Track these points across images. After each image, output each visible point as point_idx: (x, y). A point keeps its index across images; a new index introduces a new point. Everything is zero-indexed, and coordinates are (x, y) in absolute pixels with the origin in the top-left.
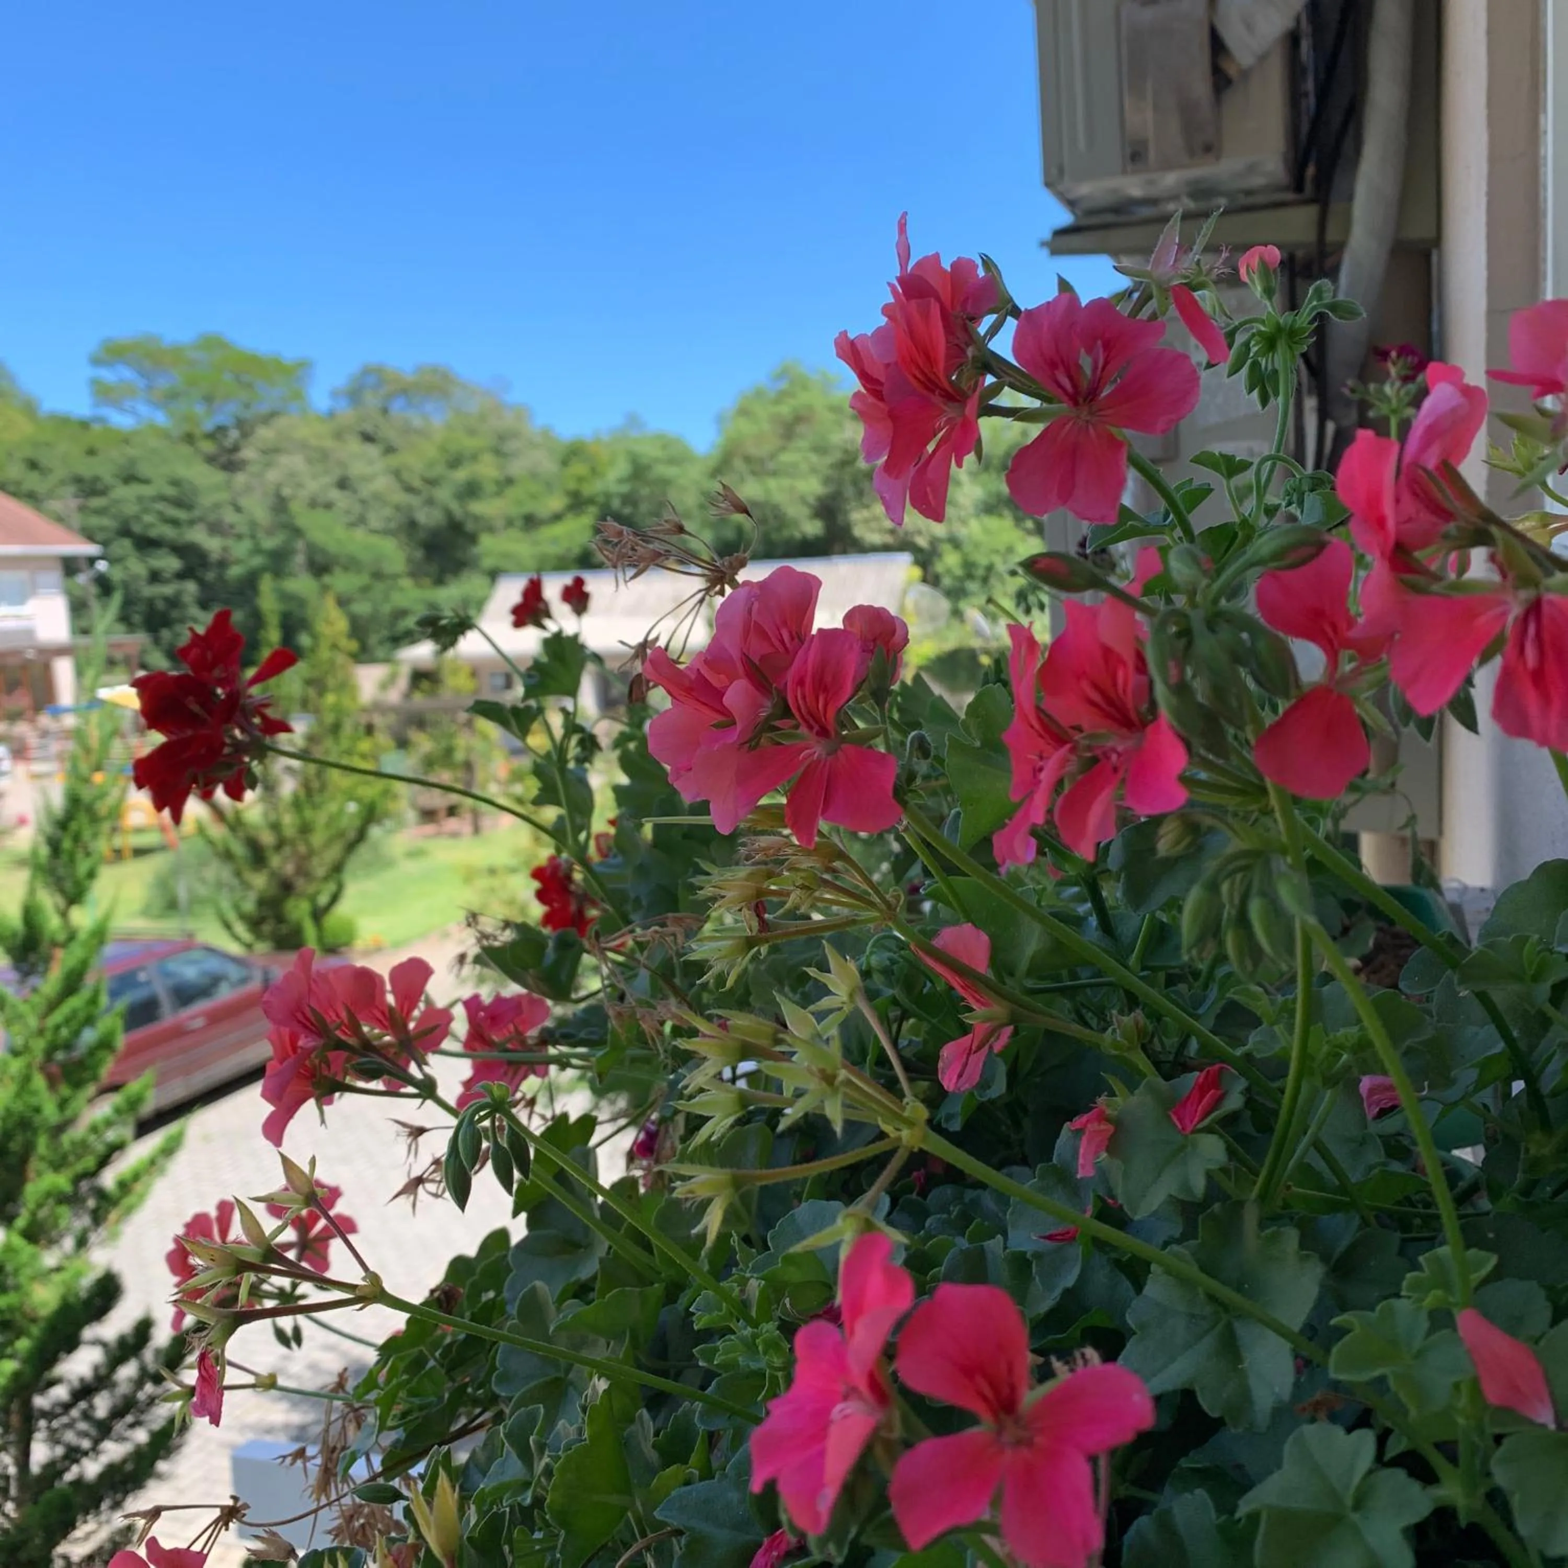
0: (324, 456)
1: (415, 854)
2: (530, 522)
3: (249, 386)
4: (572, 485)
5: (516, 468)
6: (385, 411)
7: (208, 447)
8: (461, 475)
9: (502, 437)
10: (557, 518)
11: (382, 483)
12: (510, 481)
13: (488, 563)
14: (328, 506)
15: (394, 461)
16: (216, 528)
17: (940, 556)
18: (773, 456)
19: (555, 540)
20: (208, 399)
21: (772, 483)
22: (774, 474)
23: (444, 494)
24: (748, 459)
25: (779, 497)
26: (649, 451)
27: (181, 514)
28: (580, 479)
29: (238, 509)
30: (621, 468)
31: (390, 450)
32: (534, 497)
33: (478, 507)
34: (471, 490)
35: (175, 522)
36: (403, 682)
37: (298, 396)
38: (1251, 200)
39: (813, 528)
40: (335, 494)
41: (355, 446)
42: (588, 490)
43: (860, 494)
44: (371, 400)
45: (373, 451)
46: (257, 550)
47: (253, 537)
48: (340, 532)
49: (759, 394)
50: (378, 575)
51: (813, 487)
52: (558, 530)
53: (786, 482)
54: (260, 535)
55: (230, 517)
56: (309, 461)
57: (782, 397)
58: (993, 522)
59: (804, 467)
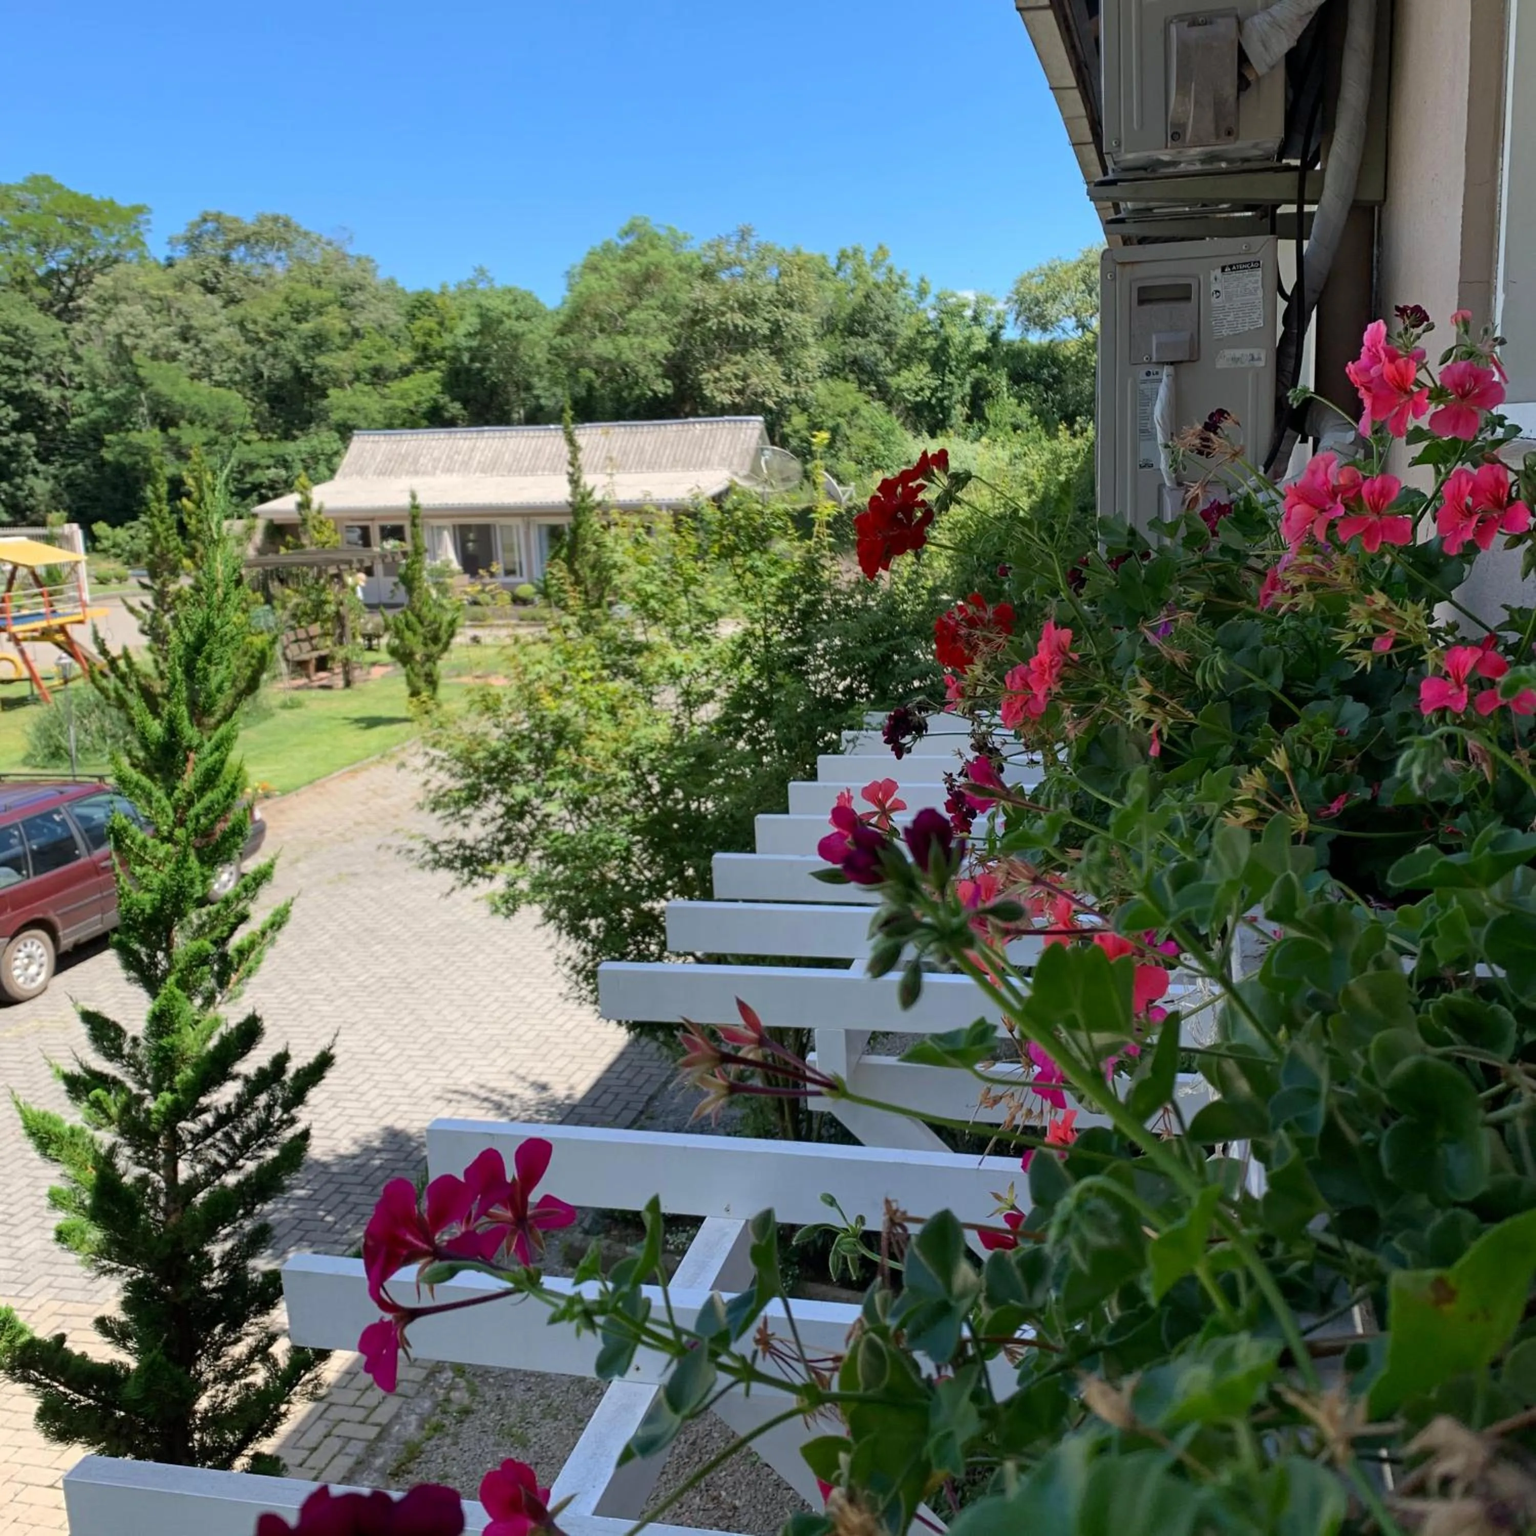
0: (166, 306)
1: (290, 705)
2: (378, 376)
3: (84, 232)
4: (420, 339)
5: (362, 321)
6: (226, 260)
7: (41, 293)
8: (306, 327)
9: (349, 288)
10: (406, 372)
11: (227, 335)
12: (356, 334)
13: (335, 417)
14: (173, 357)
15: (237, 312)
16: (54, 378)
17: (788, 419)
18: (622, 314)
19: (403, 396)
20: (41, 245)
21: (623, 341)
22: (625, 332)
23: (290, 346)
24: (597, 317)
25: (628, 356)
26: (498, 305)
27: (18, 364)
28: (429, 334)
29: (78, 359)
30: (471, 322)
31: (232, 301)
32: (381, 351)
33: (323, 360)
34: (318, 342)
35: (12, 372)
36: (258, 537)
37: (137, 243)
38: (1247, 166)
39: (663, 387)
40: (177, 345)
41: (196, 295)
42: (437, 344)
43: (709, 354)
44: (212, 250)
45: (216, 301)
46: (100, 401)
47: (93, 388)
48: (184, 383)
49: (607, 249)
50: (224, 428)
51: (661, 345)
52: (407, 383)
53: (637, 340)
54: (102, 388)
55: (68, 366)
56: (150, 311)
57: (630, 254)
58: (838, 386)
59: (654, 325)
